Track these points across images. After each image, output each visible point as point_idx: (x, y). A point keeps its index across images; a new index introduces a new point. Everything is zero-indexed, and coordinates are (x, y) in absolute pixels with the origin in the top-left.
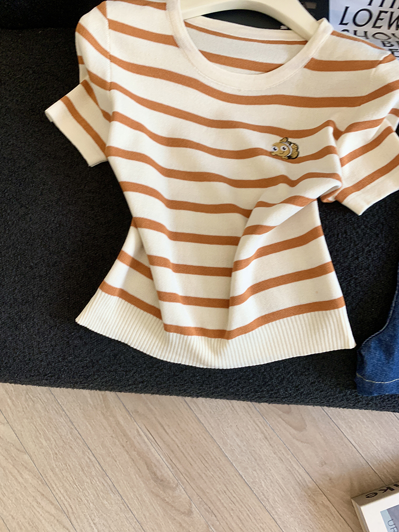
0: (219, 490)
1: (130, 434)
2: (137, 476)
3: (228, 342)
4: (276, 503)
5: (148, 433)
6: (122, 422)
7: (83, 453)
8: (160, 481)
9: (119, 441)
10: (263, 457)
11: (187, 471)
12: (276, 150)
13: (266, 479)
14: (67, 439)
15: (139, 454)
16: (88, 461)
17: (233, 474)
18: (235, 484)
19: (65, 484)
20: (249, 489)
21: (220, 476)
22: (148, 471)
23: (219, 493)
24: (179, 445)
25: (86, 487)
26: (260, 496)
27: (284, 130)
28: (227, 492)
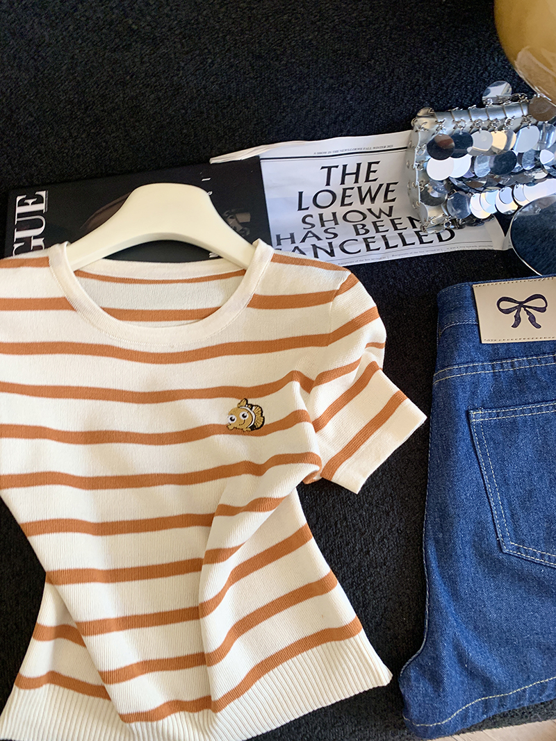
3: (216, 716)
12: (234, 420)
27: (241, 388)
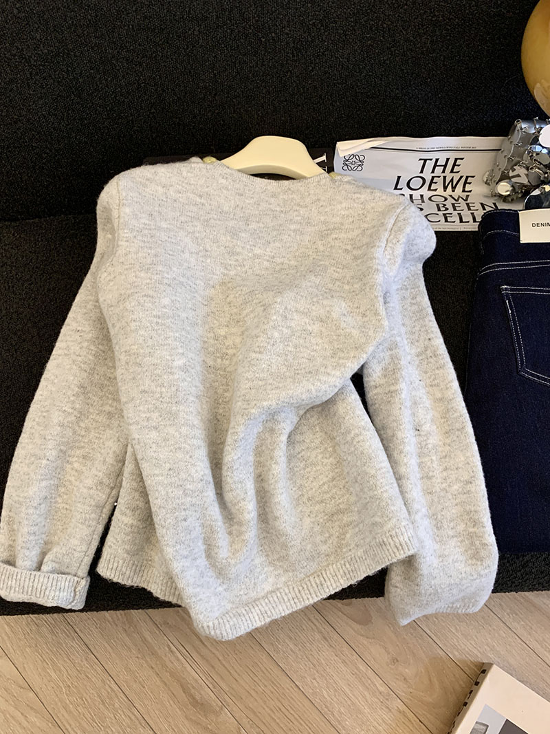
0: (273, 708)
1: (158, 651)
2: (171, 702)
4: (343, 716)
5: (181, 648)
6: (149, 639)
7: (103, 682)
8: (200, 705)
9: (146, 661)
10: (323, 662)
11: (233, 689)
13: (328, 687)
14: (82, 667)
15: (172, 675)
16: (109, 691)
17: (288, 686)
18: (291, 698)
19: (82, 722)
20: (309, 703)
21: (273, 690)
22: (184, 695)
23: (273, 712)
24: (221, 658)
25: (109, 723)
26: (323, 709)
28: (283, 709)
